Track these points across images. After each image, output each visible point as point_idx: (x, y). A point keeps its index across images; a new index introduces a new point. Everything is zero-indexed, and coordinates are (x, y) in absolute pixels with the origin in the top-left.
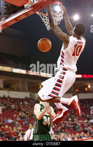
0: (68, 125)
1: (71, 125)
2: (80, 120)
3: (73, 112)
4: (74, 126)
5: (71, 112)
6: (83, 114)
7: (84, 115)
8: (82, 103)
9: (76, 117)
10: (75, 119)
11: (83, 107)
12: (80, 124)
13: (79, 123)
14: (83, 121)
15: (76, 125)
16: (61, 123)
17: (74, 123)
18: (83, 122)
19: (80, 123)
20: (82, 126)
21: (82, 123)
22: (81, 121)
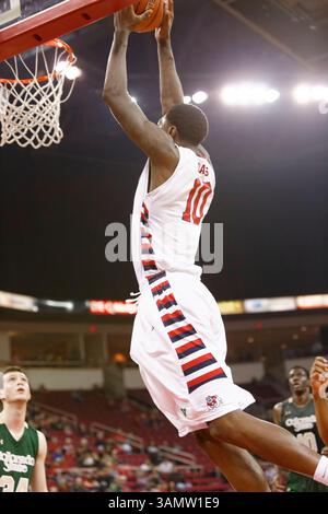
0: (79, 480)
1: (90, 480)
2: (124, 462)
3: (101, 435)
4: (104, 483)
5: (95, 434)
6: (138, 442)
7: (141, 446)
8: (135, 403)
9: (110, 453)
10: (108, 461)
11: (137, 419)
12: (123, 478)
13: (121, 473)
14: (135, 468)
15: (109, 479)
16: (56, 475)
17: (102, 473)
18: (134, 471)
19: (125, 473)
20: (132, 483)
21: (131, 474)
22: (126, 467)
